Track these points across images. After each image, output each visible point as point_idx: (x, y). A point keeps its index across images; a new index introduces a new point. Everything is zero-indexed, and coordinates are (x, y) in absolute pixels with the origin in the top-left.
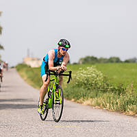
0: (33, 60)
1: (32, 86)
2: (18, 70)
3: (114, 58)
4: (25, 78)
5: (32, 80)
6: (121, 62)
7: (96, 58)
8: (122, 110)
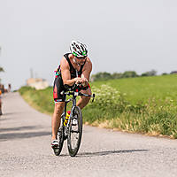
0: (38, 81)
1: (39, 111)
2: (22, 94)
3: (129, 72)
4: (31, 102)
5: (38, 104)
6: (138, 76)
7: (109, 74)
8: (144, 130)
